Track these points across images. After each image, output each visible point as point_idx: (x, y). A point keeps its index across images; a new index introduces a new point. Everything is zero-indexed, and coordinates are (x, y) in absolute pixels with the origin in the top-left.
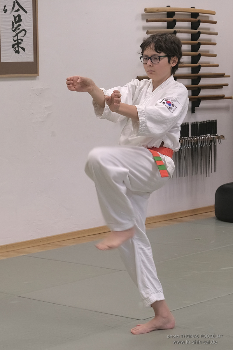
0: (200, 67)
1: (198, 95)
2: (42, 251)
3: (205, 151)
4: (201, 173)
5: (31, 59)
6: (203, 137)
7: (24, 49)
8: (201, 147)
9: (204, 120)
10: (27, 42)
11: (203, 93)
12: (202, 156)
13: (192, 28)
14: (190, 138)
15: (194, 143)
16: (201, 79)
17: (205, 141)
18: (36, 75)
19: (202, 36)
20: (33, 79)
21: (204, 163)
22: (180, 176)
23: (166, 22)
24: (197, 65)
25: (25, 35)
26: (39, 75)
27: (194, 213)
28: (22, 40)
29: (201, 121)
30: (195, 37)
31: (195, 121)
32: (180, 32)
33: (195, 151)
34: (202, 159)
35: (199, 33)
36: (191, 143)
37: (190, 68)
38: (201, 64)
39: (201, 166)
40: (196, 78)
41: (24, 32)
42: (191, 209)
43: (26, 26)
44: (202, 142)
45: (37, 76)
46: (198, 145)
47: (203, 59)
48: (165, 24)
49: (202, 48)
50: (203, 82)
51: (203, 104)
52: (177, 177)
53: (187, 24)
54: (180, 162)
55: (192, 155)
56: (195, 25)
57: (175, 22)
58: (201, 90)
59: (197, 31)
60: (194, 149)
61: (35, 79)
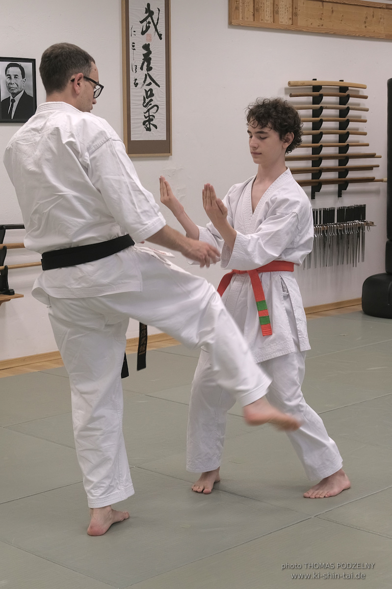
0: (348, 146)
1: (345, 177)
2: (173, 345)
3: (353, 238)
4: (348, 263)
5: (164, 138)
6: (350, 223)
7: (156, 127)
8: (348, 235)
9: (352, 205)
10: (160, 119)
11: (351, 175)
12: (348, 244)
13: (340, 104)
14: (335, 224)
15: (341, 230)
16: (350, 160)
17: (353, 228)
18: (169, 154)
19: (351, 113)
20: (165, 160)
21: (351, 251)
22: (324, 266)
23: (312, 97)
24: (346, 144)
25: (157, 111)
26: (172, 155)
27: (339, 306)
28: (154, 116)
29: (348, 206)
30: (344, 113)
31: (342, 206)
32: (327, 108)
33: (341, 238)
34: (348, 248)
35: (348, 109)
36: (337, 230)
37: (338, 148)
38: (349, 144)
39: (347, 256)
40: (344, 158)
41: (156, 108)
42: (336, 301)
43: (158, 101)
44: (349, 228)
45: (170, 156)
46: (344, 232)
47: (351, 138)
48: (311, 99)
49: (351, 125)
50: (352, 163)
51: (351, 187)
52: (320, 267)
53: (335, 99)
54: (324, 252)
55: (338, 243)
56: (344, 100)
57: (321, 96)
58: (349, 172)
59: (346, 106)
60: (340, 237)
61: (168, 159)
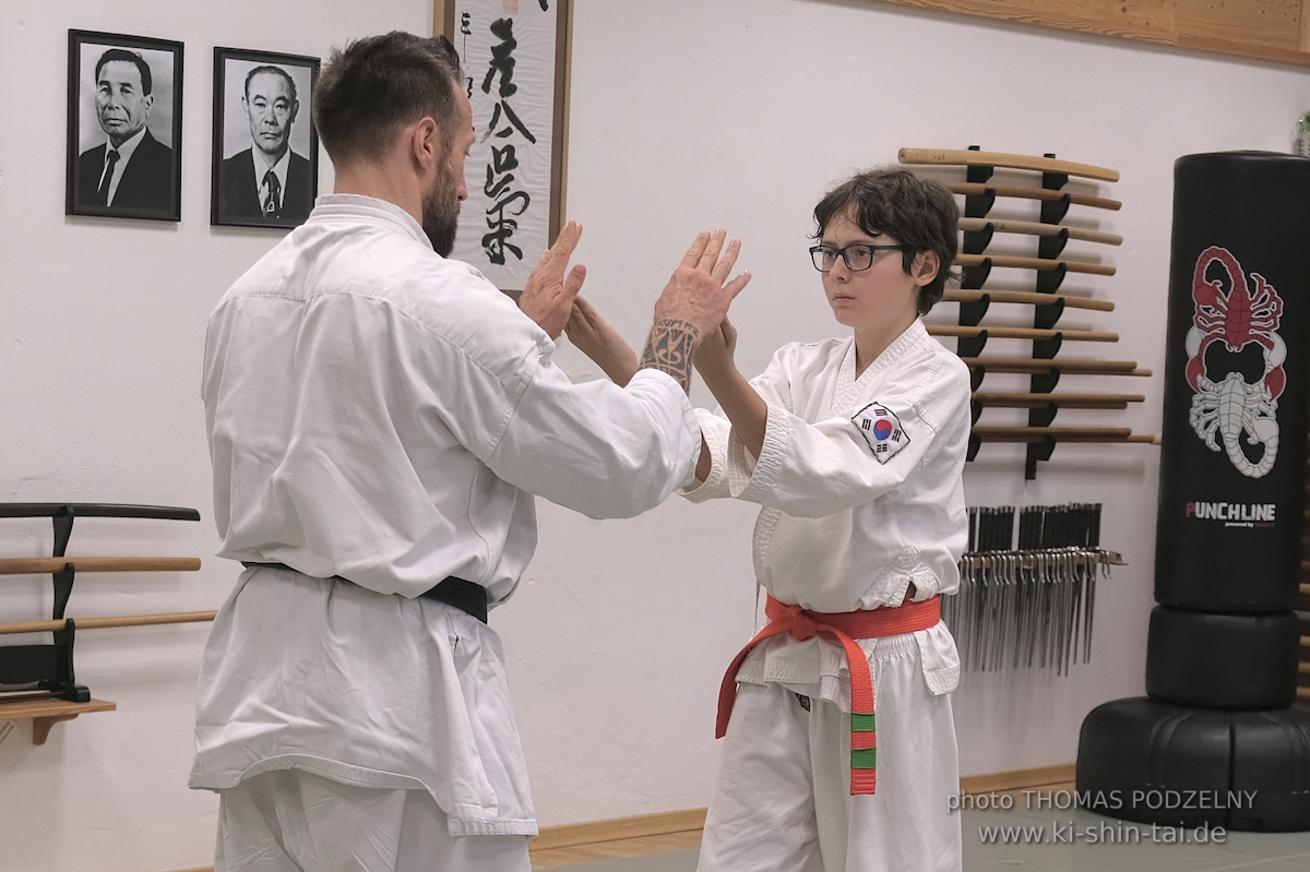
0: (1059, 338)
1: (1047, 425)
3: (1061, 597)
4: (1043, 665)
6: (1056, 554)
7: (518, 253)
8: (1049, 585)
9: (1061, 503)
10: (531, 231)
11: (1064, 420)
12: (1048, 609)
13: (1043, 219)
14: (1013, 554)
15: (1027, 572)
16: (1062, 376)
17: (1061, 567)
19: (1072, 246)
21: (1052, 632)
22: (976, 668)
23: (965, 197)
24: (1052, 332)
25: (525, 208)
27: (1014, 782)
28: (514, 223)
29: (1052, 505)
30: (1051, 246)
31: (1035, 504)
32: (1003, 229)
33: (1029, 594)
34: (1047, 621)
35: (1064, 236)
36: (1018, 569)
37: (1030, 342)
38: (1064, 332)
39: (1044, 643)
40: (1046, 372)
41: (521, 199)
42: (1006, 769)
43: (528, 181)
44: (1050, 568)
46: (1037, 577)
47: (1069, 316)
49: (1071, 281)
50: (1067, 386)
51: (1063, 453)
53: (1030, 207)
54: (979, 626)
55: (1018, 607)
56: (1053, 210)
57: (990, 195)
58: (1060, 411)
59: (1059, 227)
60: (1025, 590)
